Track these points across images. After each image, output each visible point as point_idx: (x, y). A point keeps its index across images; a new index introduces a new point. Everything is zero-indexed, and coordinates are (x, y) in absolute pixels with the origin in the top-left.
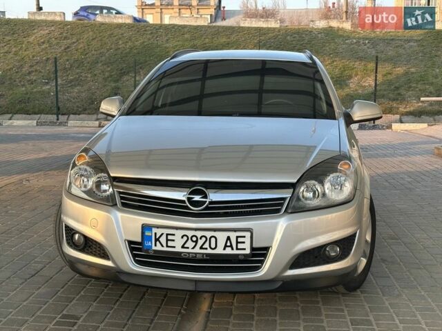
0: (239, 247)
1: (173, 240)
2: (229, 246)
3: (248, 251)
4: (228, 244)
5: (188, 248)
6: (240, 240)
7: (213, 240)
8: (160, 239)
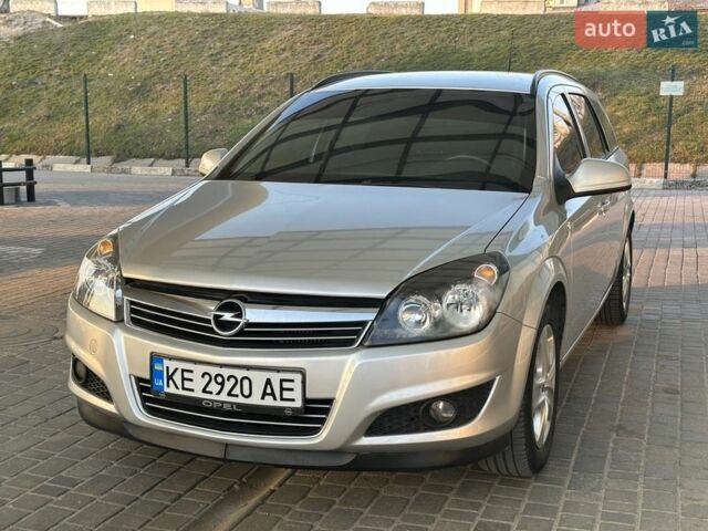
0: (284, 397)
1: (191, 380)
2: (269, 394)
3: (298, 404)
4: (269, 391)
5: (211, 393)
6: (286, 385)
7: (246, 382)
8: (174, 377)
